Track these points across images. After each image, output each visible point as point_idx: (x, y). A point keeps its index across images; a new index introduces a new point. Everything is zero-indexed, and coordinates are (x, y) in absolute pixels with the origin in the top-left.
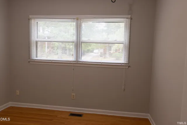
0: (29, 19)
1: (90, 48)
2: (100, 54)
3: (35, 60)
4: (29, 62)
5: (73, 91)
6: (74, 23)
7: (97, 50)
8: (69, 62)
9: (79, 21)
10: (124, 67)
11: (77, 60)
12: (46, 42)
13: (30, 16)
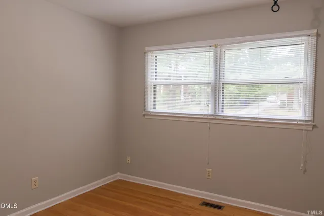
0: (145, 53)
1: (260, 92)
2: (279, 103)
3: (152, 112)
4: (144, 115)
5: (208, 164)
6: (211, 52)
7: (275, 96)
8: (202, 117)
9: (219, 49)
10: (304, 128)
11: (215, 114)
12: (182, 86)
13: (147, 48)
